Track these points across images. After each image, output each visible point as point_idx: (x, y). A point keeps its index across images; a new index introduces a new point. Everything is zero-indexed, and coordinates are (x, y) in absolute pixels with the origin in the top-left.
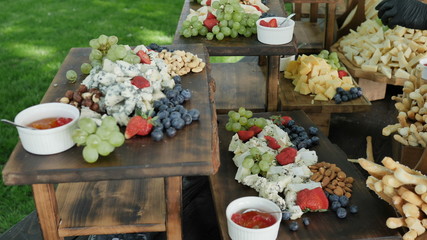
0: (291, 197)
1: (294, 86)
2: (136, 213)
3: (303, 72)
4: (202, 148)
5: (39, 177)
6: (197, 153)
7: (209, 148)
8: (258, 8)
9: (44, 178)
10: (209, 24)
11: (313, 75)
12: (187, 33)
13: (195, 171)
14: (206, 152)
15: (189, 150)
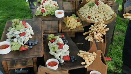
0: (62, 57)
1: (66, 25)
2: (26, 63)
3: (68, 21)
4: (39, 51)
5: (3, 60)
6: (38, 52)
7: (41, 51)
8: (55, 5)
9: (4, 60)
10: (42, 12)
11: (70, 22)
12: (37, 15)
13: (38, 56)
14: (40, 52)
15: (36, 52)
